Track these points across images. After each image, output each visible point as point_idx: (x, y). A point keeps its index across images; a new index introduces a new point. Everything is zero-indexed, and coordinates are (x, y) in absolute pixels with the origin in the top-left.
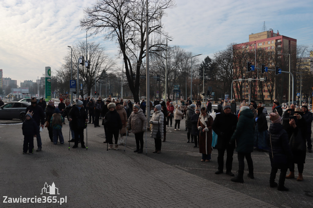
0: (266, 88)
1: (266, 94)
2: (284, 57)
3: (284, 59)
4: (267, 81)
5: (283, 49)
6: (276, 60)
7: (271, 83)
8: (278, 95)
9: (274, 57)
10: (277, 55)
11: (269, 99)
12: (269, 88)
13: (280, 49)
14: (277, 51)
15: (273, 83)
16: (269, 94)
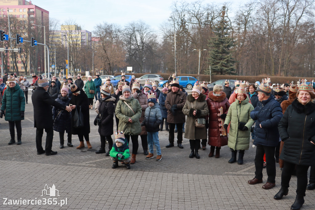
0: (19, 59)
1: (20, 65)
2: (37, 28)
3: (38, 30)
4: (21, 52)
5: (36, 20)
6: (30, 31)
7: (24, 54)
8: (33, 66)
9: (27, 27)
10: (30, 25)
11: (24, 70)
12: (22, 59)
13: (33, 19)
14: (31, 20)
15: (27, 54)
16: (23, 65)
